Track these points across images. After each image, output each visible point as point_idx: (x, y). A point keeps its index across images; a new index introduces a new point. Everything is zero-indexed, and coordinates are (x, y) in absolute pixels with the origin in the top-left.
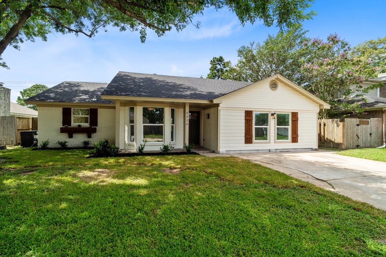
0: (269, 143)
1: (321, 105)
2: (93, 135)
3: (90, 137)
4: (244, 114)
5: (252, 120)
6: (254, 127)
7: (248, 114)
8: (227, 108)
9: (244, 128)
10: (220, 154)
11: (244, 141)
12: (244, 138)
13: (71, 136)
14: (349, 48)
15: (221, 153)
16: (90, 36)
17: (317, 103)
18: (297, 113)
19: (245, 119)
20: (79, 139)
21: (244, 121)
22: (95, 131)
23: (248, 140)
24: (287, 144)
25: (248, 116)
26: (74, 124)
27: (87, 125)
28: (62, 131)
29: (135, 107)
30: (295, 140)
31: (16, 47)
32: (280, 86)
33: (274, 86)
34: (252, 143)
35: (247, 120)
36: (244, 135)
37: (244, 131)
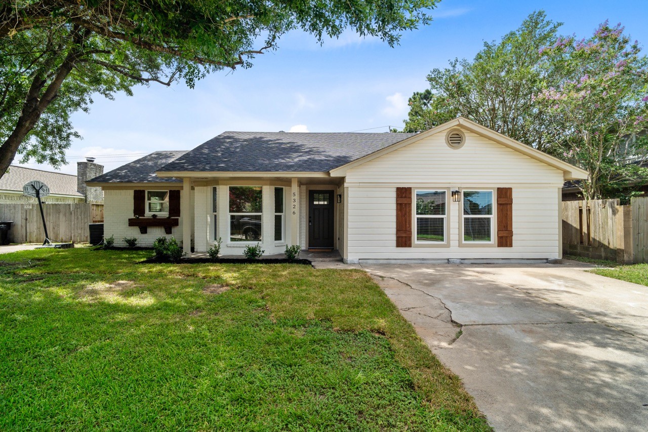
0: (448, 246)
1: (566, 172)
2: (174, 230)
3: (169, 231)
4: (394, 195)
5: (410, 204)
6: (415, 217)
7: (403, 194)
8: (361, 184)
9: (394, 219)
10: (347, 264)
11: (395, 243)
12: (394, 238)
13: (144, 231)
14: (635, 47)
15: (349, 262)
16: (168, 84)
17: (558, 168)
18: (510, 189)
19: (397, 204)
20: (154, 235)
21: (394, 206)
22: (176, 223)
23: (403, 241)
24: (488, 249)
25: (402, 197)
26: (148, 214)
27: (165, 214)
28: (132, 223)
29: (217, 187)
30: (505, 240)
31: (86, 110)
32: (469, 140)
33: (456, 139)
34: (410, 246)
35: (401, 204)
36: (394, 231)
37: (394, 225)
